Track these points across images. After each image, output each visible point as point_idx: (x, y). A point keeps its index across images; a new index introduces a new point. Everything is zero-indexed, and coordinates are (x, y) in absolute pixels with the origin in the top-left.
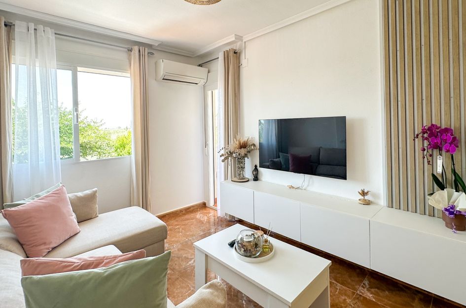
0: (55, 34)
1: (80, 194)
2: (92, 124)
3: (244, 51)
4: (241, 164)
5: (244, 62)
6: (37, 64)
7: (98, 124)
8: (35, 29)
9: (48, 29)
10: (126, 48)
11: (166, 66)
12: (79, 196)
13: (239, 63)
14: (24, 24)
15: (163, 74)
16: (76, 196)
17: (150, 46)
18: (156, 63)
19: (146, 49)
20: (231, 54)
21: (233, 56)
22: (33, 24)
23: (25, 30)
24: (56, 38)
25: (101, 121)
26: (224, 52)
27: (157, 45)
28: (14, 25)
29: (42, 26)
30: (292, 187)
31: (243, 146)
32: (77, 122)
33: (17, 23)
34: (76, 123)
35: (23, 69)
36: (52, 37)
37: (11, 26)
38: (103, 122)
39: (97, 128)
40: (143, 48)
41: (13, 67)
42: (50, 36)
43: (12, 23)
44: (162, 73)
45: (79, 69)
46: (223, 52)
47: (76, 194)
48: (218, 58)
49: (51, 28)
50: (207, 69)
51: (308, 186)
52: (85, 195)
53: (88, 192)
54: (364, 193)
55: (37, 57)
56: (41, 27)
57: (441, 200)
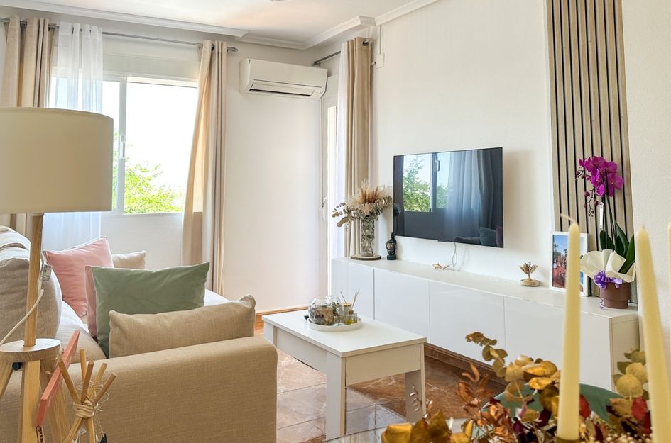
0: (104, 33)
1: (124, 256)
2: (138, 173)
3: (379, 41)
4: (367, 231)
5: (378, 58)
6: (80, 76)
7: (148, 175)
8: (81, 30)
9: (95, 29)
10: (194, 44)
11: (254, 67)
12: (121, 258)
13: (371, 62)
14: (69, 25)
15: (250, 82)
16: (118, 258)
17: (231, 38)
18: (240, 64)
19: (225, 43)
20: (358, 46)
21: (361, 50)
22: (79, 24)
23: (69, 33)
24: (103, 38)
25: (156, 169)
26: (348, 42)
27: (241, 36)
28: (58, 27)
29: (89, 26)
30: (439, 267)
31: (370, 199)
32: (124, 156)
33: (61, 24)
34: (121, 157)
35: (64, 83)
36: (99, 37)
37: (54, 29)
38: (159, 170)
39: (147, 181)
40: (220, 42)
41: (53, 80)
42: (98, 38)
43: (55, 25)
44: (247, 81)
45: (130, 78)
46: (346, 43)
47: (118, 255)
48: (340, 52)
49: (98, 27)
50: (326, 71)
51: (463, 264)
52: (130, 258)
53: (135, 254)
54: (527, 269)
55: (80, 66)
56: (87, 27)
57: (594, 264)
